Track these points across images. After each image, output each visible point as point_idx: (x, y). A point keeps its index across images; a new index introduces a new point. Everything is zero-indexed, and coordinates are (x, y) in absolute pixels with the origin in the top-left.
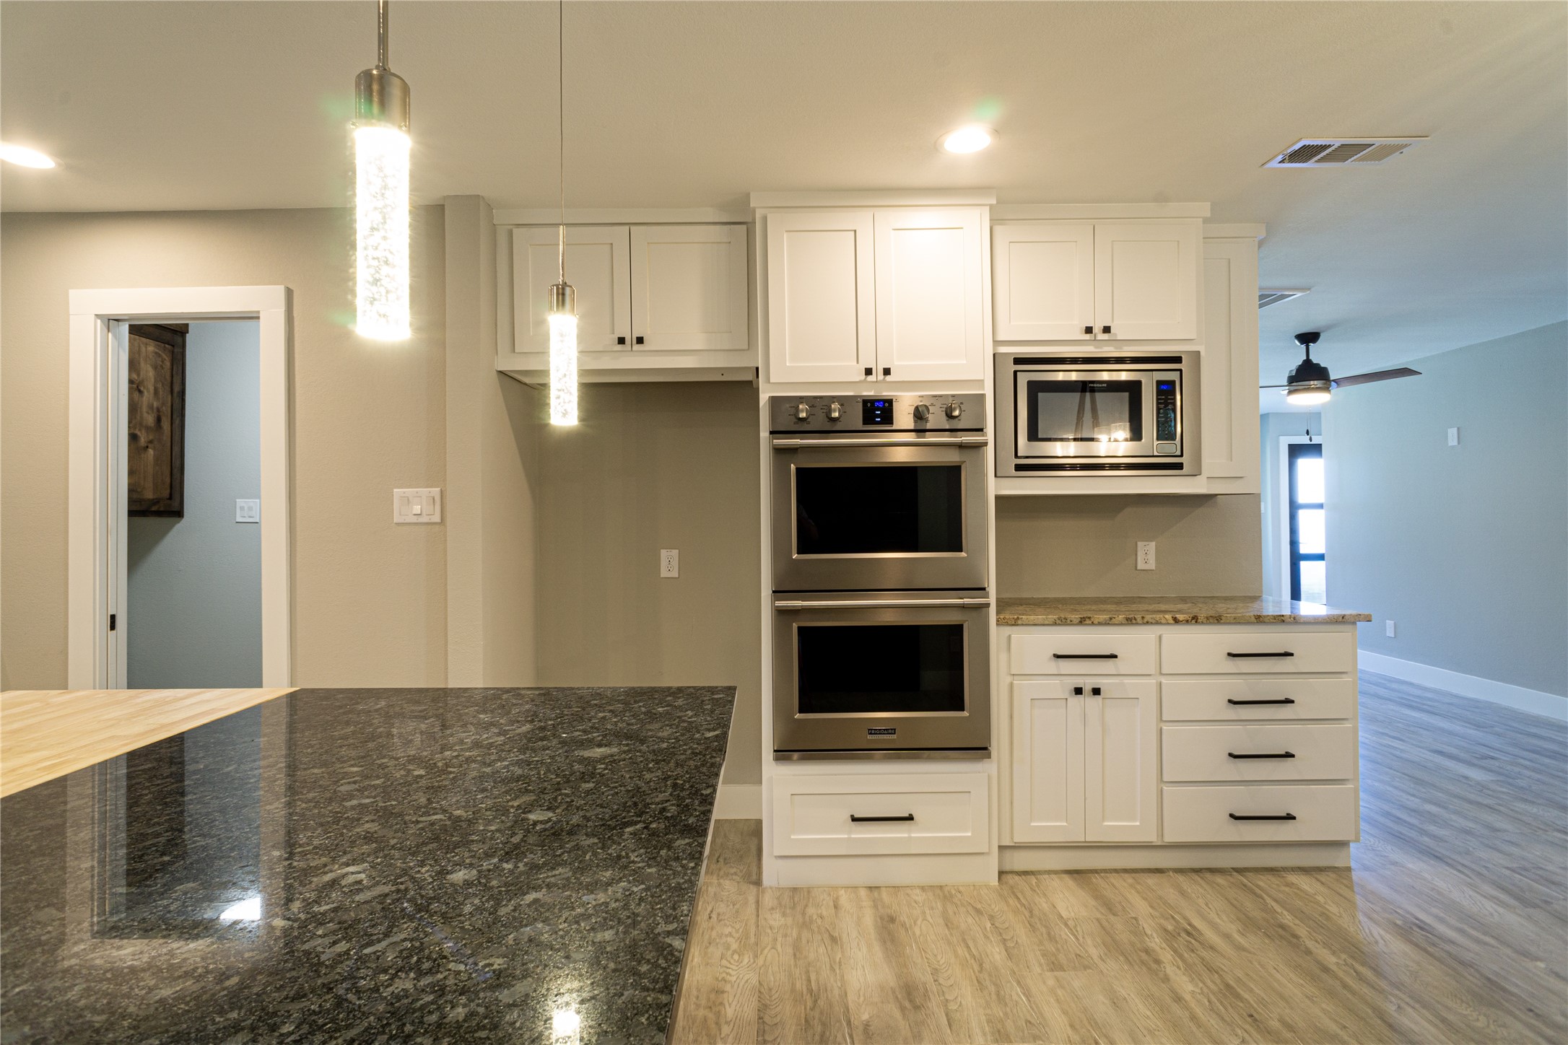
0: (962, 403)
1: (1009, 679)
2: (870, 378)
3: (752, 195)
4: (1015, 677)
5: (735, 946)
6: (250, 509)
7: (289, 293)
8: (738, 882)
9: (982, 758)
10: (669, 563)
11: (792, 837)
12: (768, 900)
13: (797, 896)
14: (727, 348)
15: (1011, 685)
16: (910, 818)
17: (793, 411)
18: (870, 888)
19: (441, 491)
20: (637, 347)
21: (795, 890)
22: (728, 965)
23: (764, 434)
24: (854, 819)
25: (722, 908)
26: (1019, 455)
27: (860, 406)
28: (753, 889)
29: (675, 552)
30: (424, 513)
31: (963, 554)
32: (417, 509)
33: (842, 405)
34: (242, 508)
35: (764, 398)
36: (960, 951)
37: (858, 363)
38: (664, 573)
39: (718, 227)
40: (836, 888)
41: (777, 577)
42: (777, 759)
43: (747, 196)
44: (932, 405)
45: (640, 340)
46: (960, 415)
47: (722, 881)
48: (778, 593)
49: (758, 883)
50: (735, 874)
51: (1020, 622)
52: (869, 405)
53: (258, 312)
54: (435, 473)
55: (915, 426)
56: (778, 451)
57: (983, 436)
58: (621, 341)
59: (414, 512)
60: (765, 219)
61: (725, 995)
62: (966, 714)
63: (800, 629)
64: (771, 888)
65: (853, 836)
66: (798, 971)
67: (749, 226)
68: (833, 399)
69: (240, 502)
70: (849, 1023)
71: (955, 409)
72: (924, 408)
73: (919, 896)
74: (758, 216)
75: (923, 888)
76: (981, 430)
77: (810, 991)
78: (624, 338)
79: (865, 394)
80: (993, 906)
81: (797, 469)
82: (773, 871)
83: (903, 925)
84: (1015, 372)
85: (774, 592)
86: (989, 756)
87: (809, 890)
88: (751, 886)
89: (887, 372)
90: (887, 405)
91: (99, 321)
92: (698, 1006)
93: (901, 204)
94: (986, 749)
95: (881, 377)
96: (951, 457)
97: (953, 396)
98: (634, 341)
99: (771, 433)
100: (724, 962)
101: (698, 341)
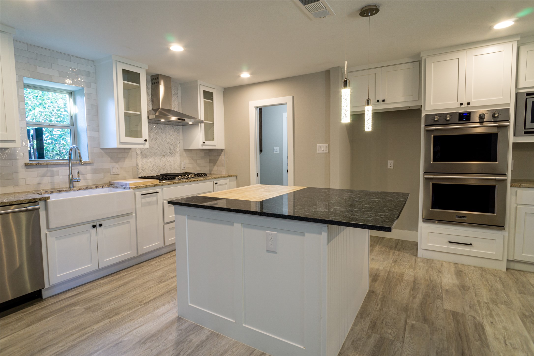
0: (499, 112)
1: (515, 205)
2: (462, 106)
3: (421, 53)
4: (518, 205)
5: (408, 267)
6: (277, 149)
7: (293, 97)
8: (410, 255)
9: (501, 230)
10: (390, 164)
11: (428, 244)
12: (419, 260)
13: (428, 261)
14: (412, 100)
15: (516, 208)
16: (471, 245)
17: (433, 118)
18: (455, 264)
19: (329, 145)
20: (382, 103)
21: (428, 259)
22: (406, 270)
23: (423, 126)
24: (449, 242)
25: (404, 259)
26: (526, 128)
27: (458, 116)
28: (415, 257)
29: (392, 161)
30: (324, 150)
31: (497, 163)
32: (322, 149)
33: (451, 116)
34: (275, 149)
35: (423, 115)
36: (484, 282)
37: (458, 101)
38: (389, 167)
39: (409, 64)
40: (442, 261)
41: (425, 168)
42: (423, 221)
43: (419, 54)
44: (487, 113)
45: (384, 101)
46: (498, 116)
47: (404, 253)
48: (425, 173)
49: (416, 255)
50: (409, 253)
51: (521, 186)
52: (461, 115)
53: (287, 103)
54: (327, 140)
55: (479, 121)
56: (427, 131)
57: (508, 123)
58: (378, 101)
59: (322, 150)
60: (425, 60)
61: (404, 275)
62: (495, 214)
63: (433, 184)
64: (420, 257)
65: (449, 247)
66: (427, 276)
67: (420, 62)
68: (448, 114)
69: (275, 148)
70: (441, 288)
71: (496, 114)
72: (483, 115)
73: (473, 268)
74: (423, 59)
75: (475, 267)
76: (508, 121)
77: (430, 280)
78: (379, 100)
79: (460, 111)
80: (502, 276)
81: (434, 136)
82: (420, 253)
83: (465, 273)
84: (526, 99)
85: (424, 173)
86: (504, 229)
87: (433, 260)
88: (414, 256)
89: (469, 104)
90: (468, 114)
91: (254, 108)
92: (396, 276)
93: (478, 46)
94: (503, 227)
95: (466, 105)
96: (494, 131)
97: (496, 110)
98: (382, 101)
99: (425, 125)
100: (404, 269)
101: (402, 99)
